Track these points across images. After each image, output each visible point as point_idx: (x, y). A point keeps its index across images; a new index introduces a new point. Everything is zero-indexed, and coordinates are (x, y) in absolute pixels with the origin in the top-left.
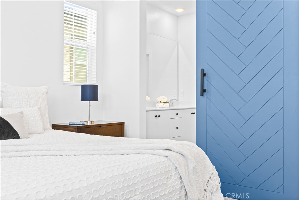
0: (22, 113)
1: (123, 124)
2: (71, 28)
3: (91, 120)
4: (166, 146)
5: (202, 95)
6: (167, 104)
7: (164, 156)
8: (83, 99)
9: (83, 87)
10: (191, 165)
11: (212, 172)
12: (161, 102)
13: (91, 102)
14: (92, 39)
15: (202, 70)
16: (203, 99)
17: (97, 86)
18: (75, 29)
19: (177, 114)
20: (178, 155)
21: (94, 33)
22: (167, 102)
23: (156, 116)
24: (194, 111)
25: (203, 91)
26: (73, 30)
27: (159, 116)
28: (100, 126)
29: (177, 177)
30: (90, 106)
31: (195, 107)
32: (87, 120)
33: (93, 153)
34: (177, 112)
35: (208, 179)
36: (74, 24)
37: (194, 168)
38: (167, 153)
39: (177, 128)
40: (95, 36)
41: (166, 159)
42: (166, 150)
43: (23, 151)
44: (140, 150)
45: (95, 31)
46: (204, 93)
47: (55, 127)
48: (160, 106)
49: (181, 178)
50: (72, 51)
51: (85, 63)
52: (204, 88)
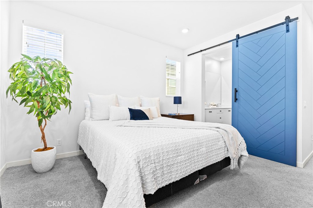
0: (150, 109)
1: (193, 115)
2: (169, 71)
3: (178, 113)
4: (217, 126)
5: (235, 101)
6: (215, 106)
7: (216, 131)
8: (175, 103)
9: (175, 98)
10: (230, 136)
11: (242, 140)
12: (212, 105)
13: (178, 104)
14: (178, 76)
15: (236, 89)
16: (236, 104)
17: (181, 97)
18: (171, 71)
19: (221, 111)
20: (224, 131)
21: (179, 73)
22: (215, 105)
23: (210, 112)
24: (231, 110)
25: (236, 100)
26: (170, 72)
27: (211, 112)
28: (183, 116)
29: (223, 141)
30: (178, 106)
31: (231, 107)
32: (176, 113)
33: (182, 127)
34: (221, 110)
35: (239, 144)
36: (170, 69)
37: (232, 138)
38: (218, 129)
39: (221, 118)
40: (180, 74)
41: (218, 132)
42: (217, 128)
43: (153, 125)
44: (204, 127)
45: (180, 71)
46: (237, 101)
47: (163, 115)
48: (211, 107)
49: (225, 142)
50: (168, 81)
51: (175, 87)
52: (237, 98)
